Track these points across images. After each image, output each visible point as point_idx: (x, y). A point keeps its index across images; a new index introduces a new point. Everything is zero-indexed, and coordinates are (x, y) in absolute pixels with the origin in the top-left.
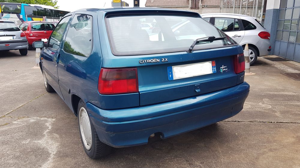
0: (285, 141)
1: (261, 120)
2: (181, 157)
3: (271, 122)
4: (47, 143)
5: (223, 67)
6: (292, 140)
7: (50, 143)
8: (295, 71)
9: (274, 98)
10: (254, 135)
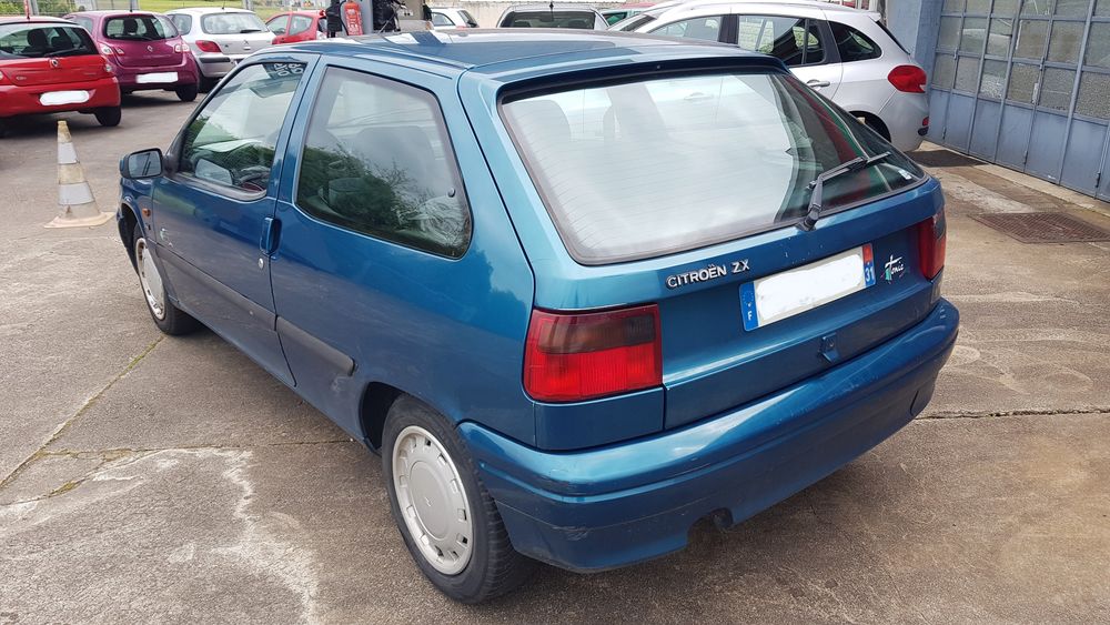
0: (1061, 481)
1: (965, 410)
2: (757, 571)
3: (998, 415)
4: (267, 553)
5: (891, 263)
6: (1077, 476)
7: (279, 553)
8: (1013, 208)
9: (980, 320)
10: (958, 465)
